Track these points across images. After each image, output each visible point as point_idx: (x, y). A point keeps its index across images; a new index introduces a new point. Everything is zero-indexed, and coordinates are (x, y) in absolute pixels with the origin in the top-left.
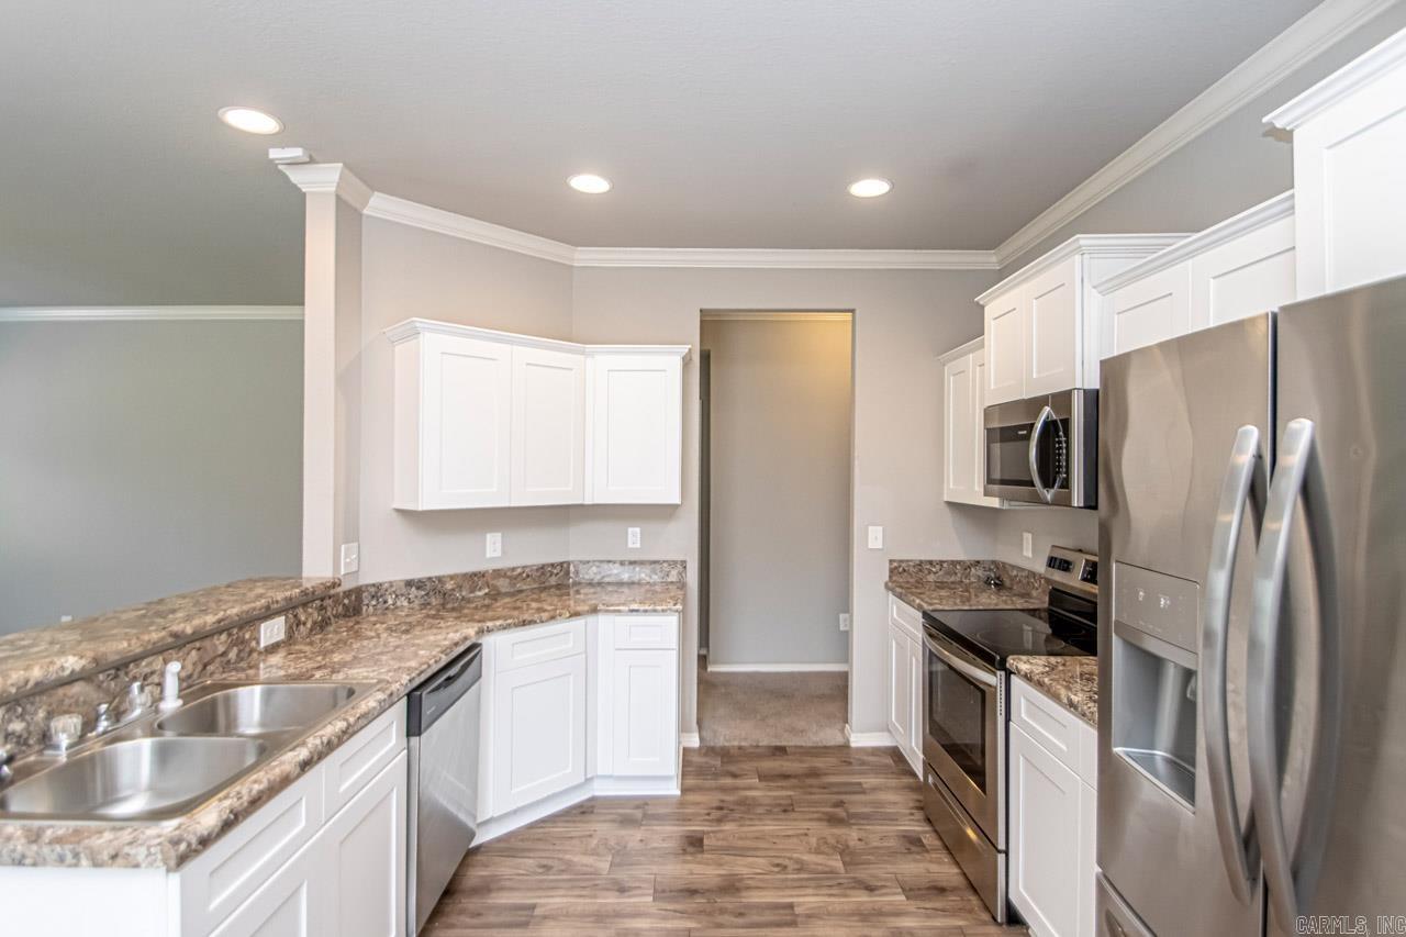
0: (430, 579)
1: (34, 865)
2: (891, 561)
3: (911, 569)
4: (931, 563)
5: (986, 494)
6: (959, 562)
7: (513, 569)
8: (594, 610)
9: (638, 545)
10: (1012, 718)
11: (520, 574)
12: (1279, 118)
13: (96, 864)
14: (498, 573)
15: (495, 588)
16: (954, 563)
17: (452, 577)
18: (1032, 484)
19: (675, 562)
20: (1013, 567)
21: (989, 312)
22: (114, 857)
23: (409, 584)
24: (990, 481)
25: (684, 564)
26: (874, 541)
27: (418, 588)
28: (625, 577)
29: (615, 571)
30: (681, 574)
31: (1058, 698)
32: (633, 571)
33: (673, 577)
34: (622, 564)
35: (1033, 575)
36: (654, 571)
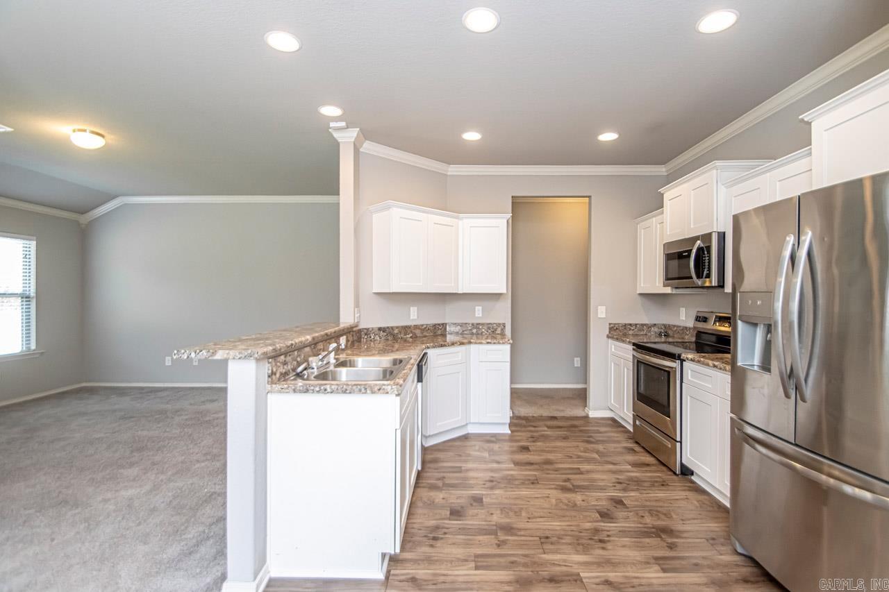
0: (388, 327)
1: (350, 393)
2: (610, 324)
3: (621, 328)
4: (630, 325)
5: (664, 286)
6: (645, 325)
7: (422, 325)
8: (470, 343)
9: (481, 315)
10: (684, 381)
11: (425, 328)
12: (806, 117)
14: (416, 327)
15: (414, 334)
16: (643, 325)
17: (397, 327)
18: (691, 278)
19: (500, 324)
20: (674, 326)
21: (667, 197)
23: (380, 329)
24: (667, 279)
25: (504, 325)
26: (601, 314)
27: (384, 331)
28: (474, 331)
29: (470, 328)
30: (503, 330)
31: (708, 365)
32: (479, 328)
33: (499, 331)
34: (473, 324)
35: (686, 328)
36: (489, 328)
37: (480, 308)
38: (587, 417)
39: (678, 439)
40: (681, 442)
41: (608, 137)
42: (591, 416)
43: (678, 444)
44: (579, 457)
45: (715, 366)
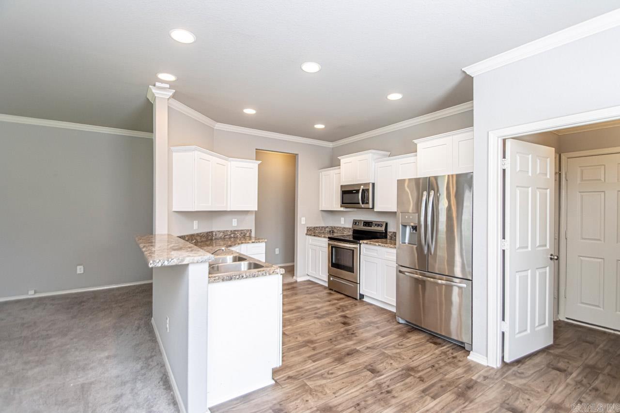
2: (307, 227)
4: (317, 227)
5: (341, 207)
6: (323, 227)
7: (201, 233)
9: (236, 225)
10: (361, 253)
11: (202, 235)
12: (415, 141)
13: (270, 274)
14: (198, 235)
16: (322, 227)
17: (187, 236)
18: (359, 203)
19: (248, 230)
20: (338, 227)
21: (342, 161)
22: (273, 272)
24: (343, 203)
25: (251, 230)
26: (303, 222)
28: (232, 235)
29: (229, 234)
30: (250, 234)
31: (375, 245)
32: (235, 234)
33: (248, 234)
34: (231, 231)
35: (345, 228)
36: (242, 233)
37: (236, 220)
38: (296, 282)
39: (358, 282)
40: (359, 283)
41: (320, 126)
42: (298, 281)
43: (358, 285)
44: (311, 302)
45: (379, 245)
